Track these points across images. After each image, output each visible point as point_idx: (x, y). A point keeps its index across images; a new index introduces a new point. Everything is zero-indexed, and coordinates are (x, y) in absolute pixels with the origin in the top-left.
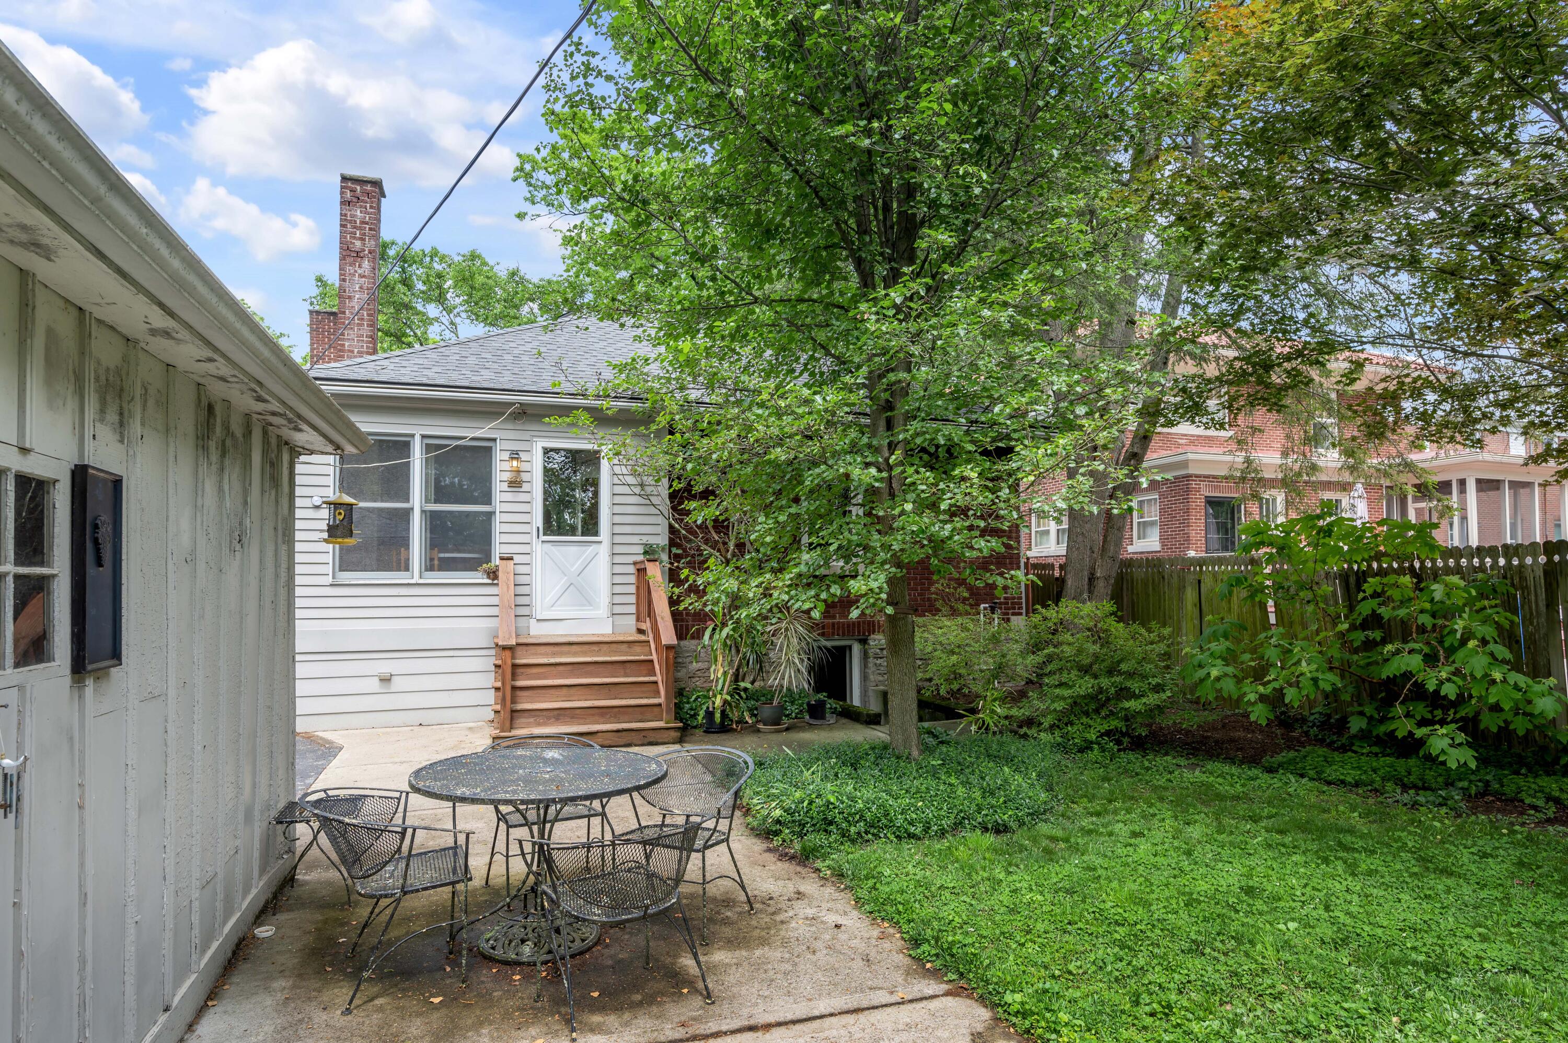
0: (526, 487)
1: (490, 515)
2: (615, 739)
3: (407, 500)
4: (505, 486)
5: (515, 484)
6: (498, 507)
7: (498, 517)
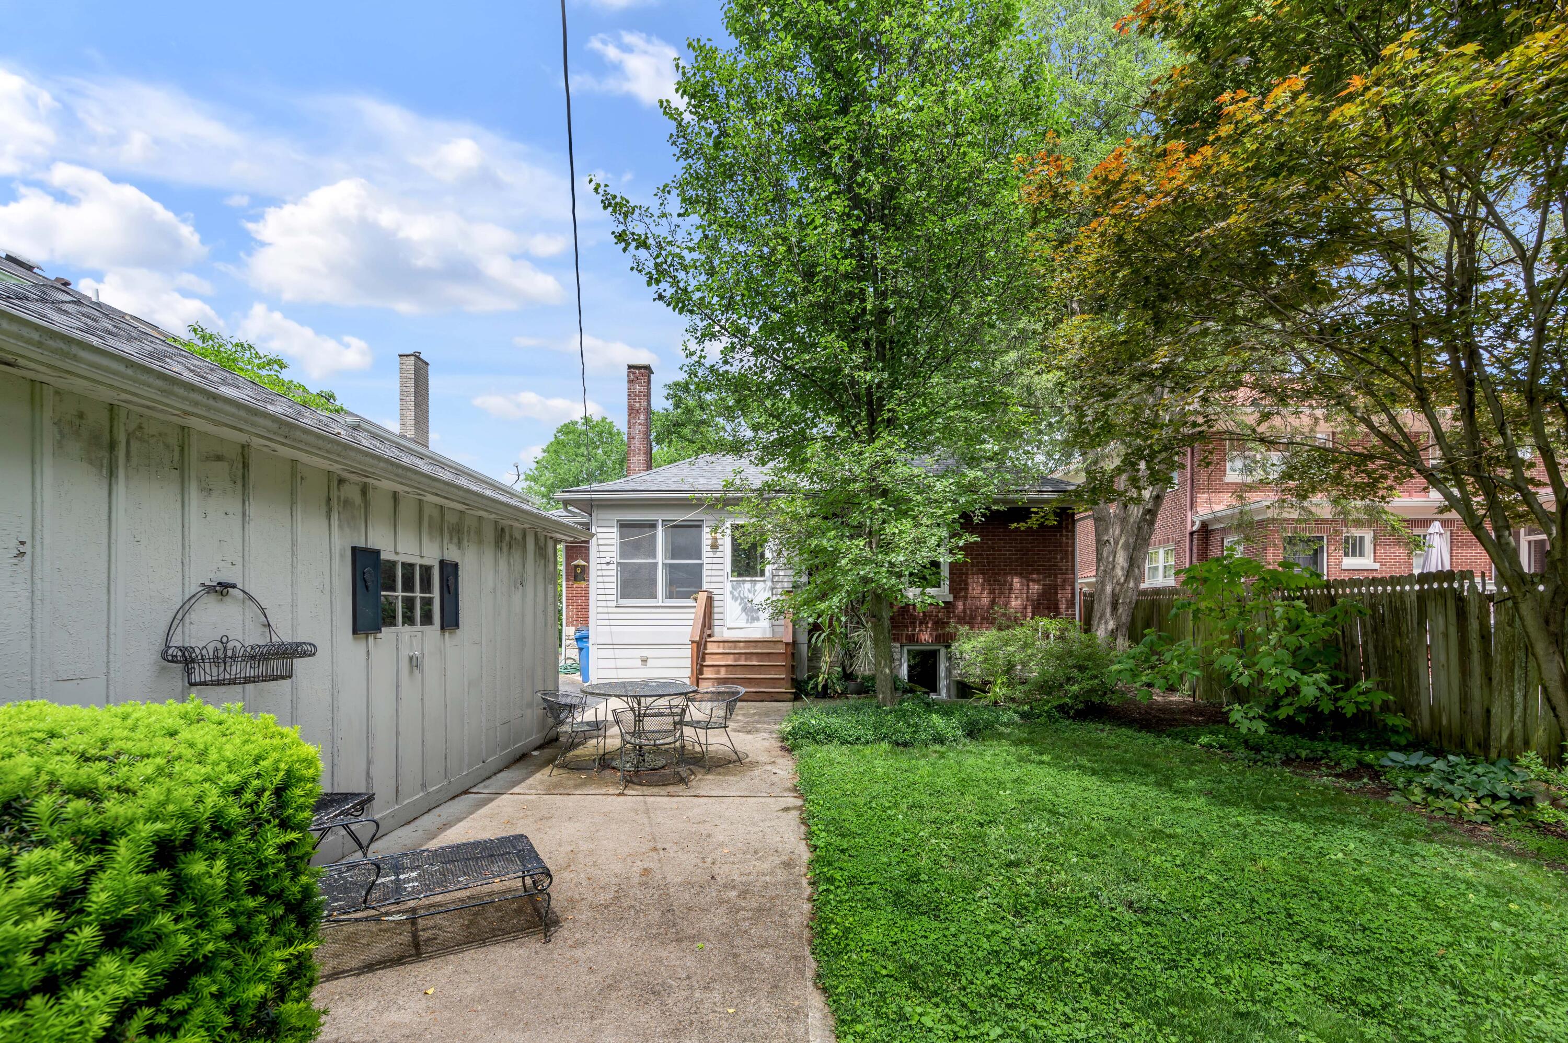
0: (720, 548)
1: (701, 565)
2: (754, 696)
3: (655, 557)
4: (709, 548)
5: (715, 547)
6: (705, 560)
7: (705, 567)
